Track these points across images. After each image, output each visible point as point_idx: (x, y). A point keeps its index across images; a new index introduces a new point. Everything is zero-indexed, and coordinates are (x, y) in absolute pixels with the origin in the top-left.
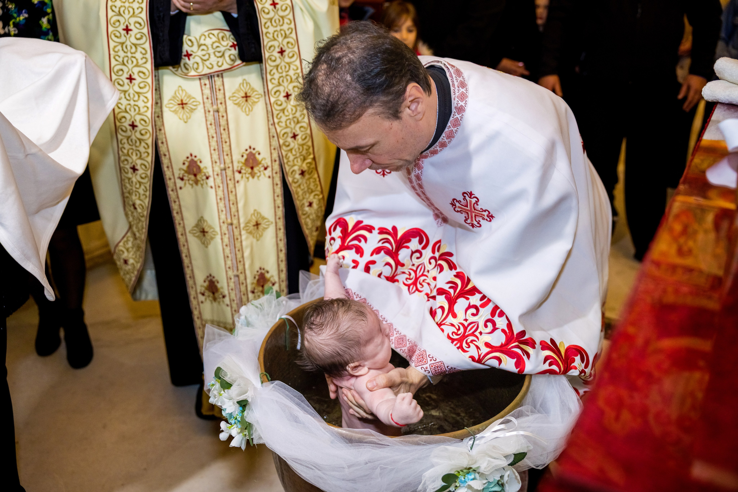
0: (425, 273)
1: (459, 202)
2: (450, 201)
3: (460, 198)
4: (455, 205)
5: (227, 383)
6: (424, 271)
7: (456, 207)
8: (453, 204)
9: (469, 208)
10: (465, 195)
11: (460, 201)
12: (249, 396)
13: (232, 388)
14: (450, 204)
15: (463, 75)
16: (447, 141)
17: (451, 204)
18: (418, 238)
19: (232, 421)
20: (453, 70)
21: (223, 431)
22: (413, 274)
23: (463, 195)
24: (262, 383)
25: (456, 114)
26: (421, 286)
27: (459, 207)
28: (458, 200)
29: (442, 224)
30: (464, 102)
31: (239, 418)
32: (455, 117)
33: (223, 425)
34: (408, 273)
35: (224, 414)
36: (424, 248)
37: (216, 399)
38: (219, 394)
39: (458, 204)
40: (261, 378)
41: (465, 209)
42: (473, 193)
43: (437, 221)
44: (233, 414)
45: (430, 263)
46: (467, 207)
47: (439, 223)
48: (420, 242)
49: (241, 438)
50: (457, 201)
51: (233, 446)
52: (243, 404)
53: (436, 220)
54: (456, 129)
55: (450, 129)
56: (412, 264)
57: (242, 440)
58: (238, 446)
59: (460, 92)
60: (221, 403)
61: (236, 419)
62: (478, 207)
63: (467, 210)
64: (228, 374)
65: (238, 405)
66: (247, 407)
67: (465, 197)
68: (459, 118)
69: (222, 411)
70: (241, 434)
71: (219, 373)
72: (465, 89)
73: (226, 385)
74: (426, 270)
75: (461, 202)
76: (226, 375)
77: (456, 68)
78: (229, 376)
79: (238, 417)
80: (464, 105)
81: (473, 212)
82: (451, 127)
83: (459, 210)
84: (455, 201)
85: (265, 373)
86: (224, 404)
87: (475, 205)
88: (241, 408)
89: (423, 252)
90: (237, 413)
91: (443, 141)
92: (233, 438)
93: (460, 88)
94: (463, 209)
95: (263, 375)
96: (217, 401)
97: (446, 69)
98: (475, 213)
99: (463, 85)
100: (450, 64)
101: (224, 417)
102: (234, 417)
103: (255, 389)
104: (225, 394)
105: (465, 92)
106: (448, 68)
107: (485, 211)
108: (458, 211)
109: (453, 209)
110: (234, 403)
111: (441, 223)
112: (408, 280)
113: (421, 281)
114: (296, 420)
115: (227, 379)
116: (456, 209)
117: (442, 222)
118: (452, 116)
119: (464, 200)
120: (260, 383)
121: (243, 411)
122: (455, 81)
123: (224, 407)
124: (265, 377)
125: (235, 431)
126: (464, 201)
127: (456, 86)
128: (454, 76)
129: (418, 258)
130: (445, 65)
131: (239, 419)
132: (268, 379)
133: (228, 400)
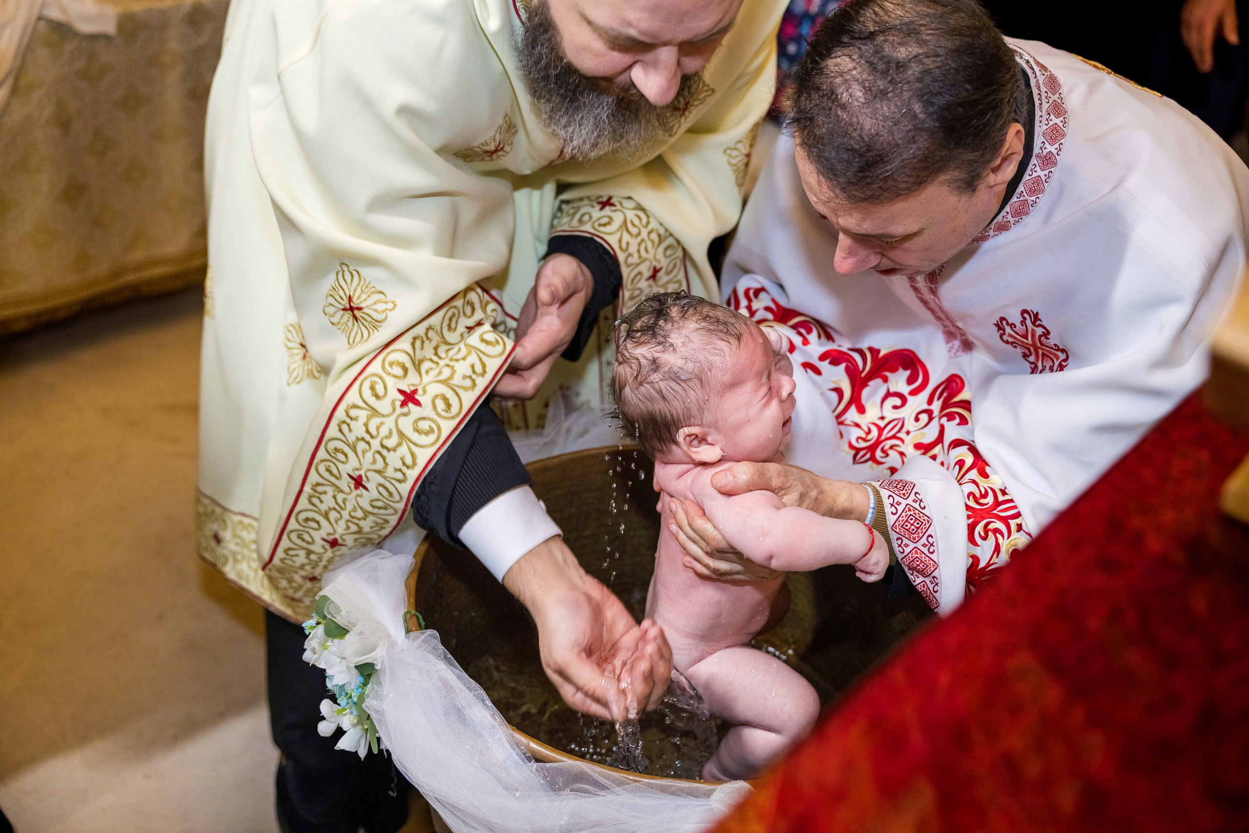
0: (902, 435)
1: (1012, 326)
2: (996, 319)
3: (1015, 318)
4: (1004, 330)
5: (339, 627)
6: (899, 431)
7: (1004, 334)
8: (999, 327)
9: (1030, 341)
10: (1026, 315)
11: (1013, 324)
12: (377, 657)
13: (347, 636)
14: (995, 324)
15: (1061, 91)
16: (1012, 220)
17: (997, 325)
18: (908, 373)
19: (342, 701)
20: (1043, 77)
21: (323, 718)
22: (875, 432)
23: (1022, 315)
24: (408, 631)
25: (1038, 168)
26: (883, 455)
27: (1010, 336)
28: (1010, 322)
29: (958, 354)
30: (1057, 146)
31: (355, 696)
32: (1035, 175)
33: (325, 706)
34: (866, 430)
35: (329, 684)
36: (914, 393)
37: (316, 656)
38: (323, 645)
39: (1008, 330)
40: (405, 621)
41: (1022, 342)
42: (1039, 317)
43: (950, 345)
44: (346, 687)
45: (917, 419)
46: (1027, 339)
47: (954, 351)
48: (910, 381)
49: (359, 735)
50: (1007, 323)
51: (342, 748)
52: (367, 671)
53: (947, 342)
54: (1033, 198)
55: (1022, 198)
56: (880, 415)
57: (360, 739)
58: (353, 750)
59: (1051, 123)
60: (326, 663)
61: (351, 697)
62: (1048, 341)
63: (1027, 344)
64: (342, 608)
65: (355, 671)
66: (373, 679)
67: (1025, 319)
68: (1043, 178)
69: (327, 679)
70: (359, 727)
71: (324, 607)
72: (1062, 119)
73: (337, 631)
74: (904, 430)
75: (1015, 327)
76: (338, 610)
77: (1049, 73)
78: (343, 613)
79: (353, 694)
80: (1055, 152)
81: (1039, 348)
82: (1025, 194)
83: (1011, 340)
84: (1004, 322)
85: (413, 612)
86: (331, 667)
87: (1043, 338)
88: (361, 679)
89: (910, 399)
90: (353, 686)
91: (1005, 220)
92: (345, 732)
93: (1052, 117)
94: (1019, 340)
95: (412, 616)
96: (317, 660)
97: (1029, 72)
98: (1043, 349)
99: (1058, 109)
100: (1038, 63)
101: (329, 691)
102: (347, 694)
103: (392, 644)
104: (334, 645)
105: (1061, 125)
106: (1032, 68)
107: (1063, 351)
108: (1007, 342)
109: (998, 335)
110: (348, 667)
111: (958, 351)
112: (860, 441)
113: (886, 447)
114: (459, 714)
115: (341, 620)
116: (1005, 338)
117: (960, 350)
118: (1028, 171)
119: (1022, 325)
120: (404, 632)
121: (365, 684)
122: (1044, 100)
123: (329, 672)
124: (414, 619)
125: (347, 721)
126: (1021, 327)
127: (1044, 111)
128: (1043, 89)
129: (895, 407)
130: (1028, 62)
131: (355, 700)
132: (420, 625)
133: (340, 660)
